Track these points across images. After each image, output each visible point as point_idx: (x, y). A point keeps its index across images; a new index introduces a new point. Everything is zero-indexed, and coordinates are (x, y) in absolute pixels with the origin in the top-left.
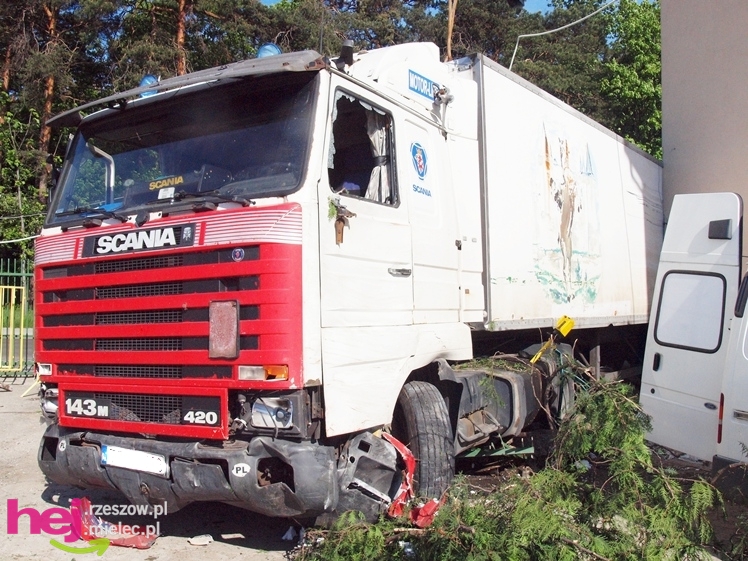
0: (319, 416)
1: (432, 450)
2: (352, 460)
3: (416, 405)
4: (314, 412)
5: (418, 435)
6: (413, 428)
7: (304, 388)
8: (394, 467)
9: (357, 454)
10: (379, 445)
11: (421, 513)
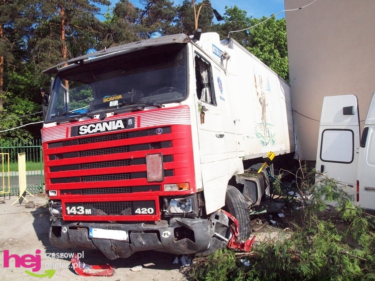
0: (202, 205)
1: (241, 216)
2: (213, 224)
5: (234, 209)
7: (196, 193)
8: (228, 225)
9: (215, 221)
11: (245, 245)
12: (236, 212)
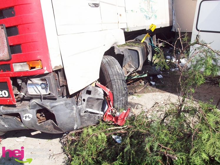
0: (64, 84)
1: (117, 87)
2: (84, 100)
3: (108, 67)
4: (61, 83)
5: (111, 81)
6: (108, 78)
7: (53, 71)
8: (103, 98)
9: (86, 96)
10: (95, 90)
11: (119, 118)
12: (113, 83)
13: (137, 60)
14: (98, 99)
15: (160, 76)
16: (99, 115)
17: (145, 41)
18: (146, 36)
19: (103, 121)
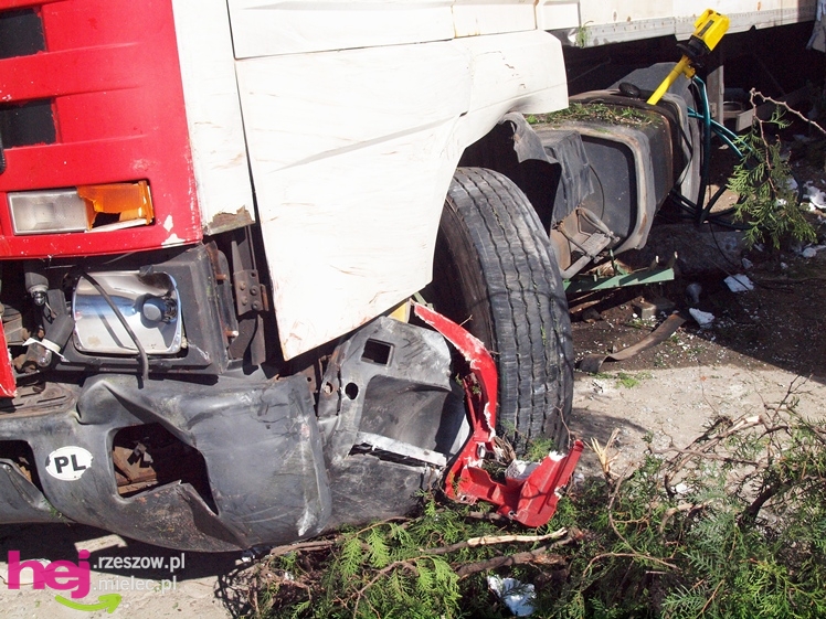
0: (258, 304)
1: (522, 328)
2: (352, 390)
3: (475, 226)
4: (242, 298)
5: (489, 297)
6: (475, 281)
7: (206, 239)
8: (446, 383)
9: (361, 372)
10: (411, 341)
11: (526, 491)
12: (501, 310)
13: (625, 193)
14: (422, 389)
15: (738, 283)
16: (422, 469)
17: (671, 98)
18: (673, 73)
19: (441, 499)
